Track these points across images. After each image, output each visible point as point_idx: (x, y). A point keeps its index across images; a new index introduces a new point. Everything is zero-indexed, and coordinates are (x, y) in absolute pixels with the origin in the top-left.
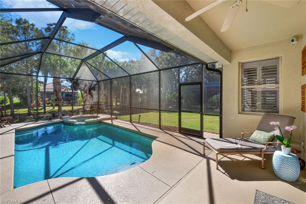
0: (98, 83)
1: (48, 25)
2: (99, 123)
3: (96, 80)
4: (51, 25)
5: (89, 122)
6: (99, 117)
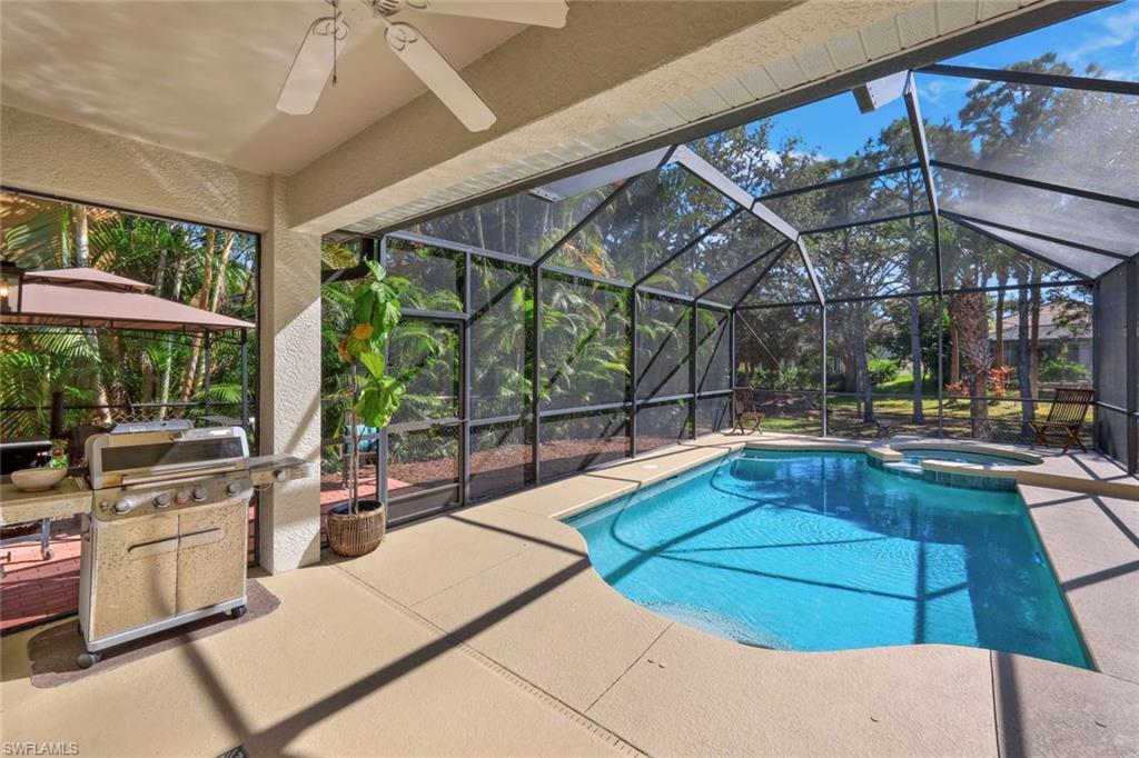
2: (999, 490)
5: (940, 473)
6: (1042, 462)
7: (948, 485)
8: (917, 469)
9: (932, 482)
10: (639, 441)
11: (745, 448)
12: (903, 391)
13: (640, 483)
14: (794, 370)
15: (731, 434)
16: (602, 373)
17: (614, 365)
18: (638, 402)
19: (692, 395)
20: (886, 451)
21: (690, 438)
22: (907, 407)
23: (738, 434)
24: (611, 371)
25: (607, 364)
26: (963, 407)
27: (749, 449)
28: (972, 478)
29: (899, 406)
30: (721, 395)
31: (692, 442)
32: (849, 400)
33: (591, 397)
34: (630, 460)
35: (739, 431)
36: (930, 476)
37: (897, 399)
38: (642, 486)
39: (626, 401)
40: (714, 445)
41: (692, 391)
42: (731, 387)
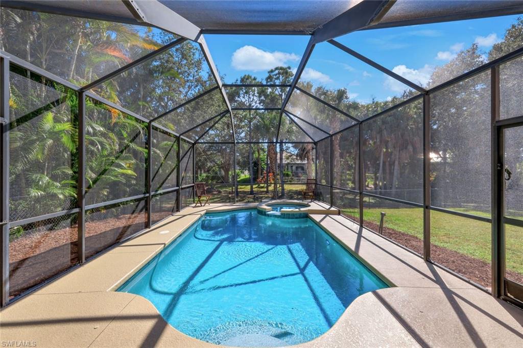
0: (315, 147)
1: (269, 72)
2: (303, 217)
3: (312, 141)
4: (272, 71)
5: (287, 214)
6: (310, 206)
7: (289, 218)
8: (278, 213)
9: (284, 218)
10: (153, 216)
11: (206, 213)
12: (245, 182)
13: (165, 244)
14: (204, 175)
15: (195, 207)
16: (116, 176)
17: (124, 171)
18: (152, 193)
19: (178, 188)
20: (264, 206)
21: (177, 211)
22: (247, 188)
23: (199, 206)
24: (123, 174)
25: (120, 171)
26: (262, 187)
27: (208, 213)
28: (296, 214)
29: (243, 188)
30: (188, 187)
31: (178, 213)
32: (225, 187)
33: (107, 192)
34: (148, 230)
35: (199, 205)
36: (284, 216)
37: (242, 185)
38: (166, 246)
39: (145, 193)
40: (191, 214)
41: (178, 185)
42: (194, 183)
